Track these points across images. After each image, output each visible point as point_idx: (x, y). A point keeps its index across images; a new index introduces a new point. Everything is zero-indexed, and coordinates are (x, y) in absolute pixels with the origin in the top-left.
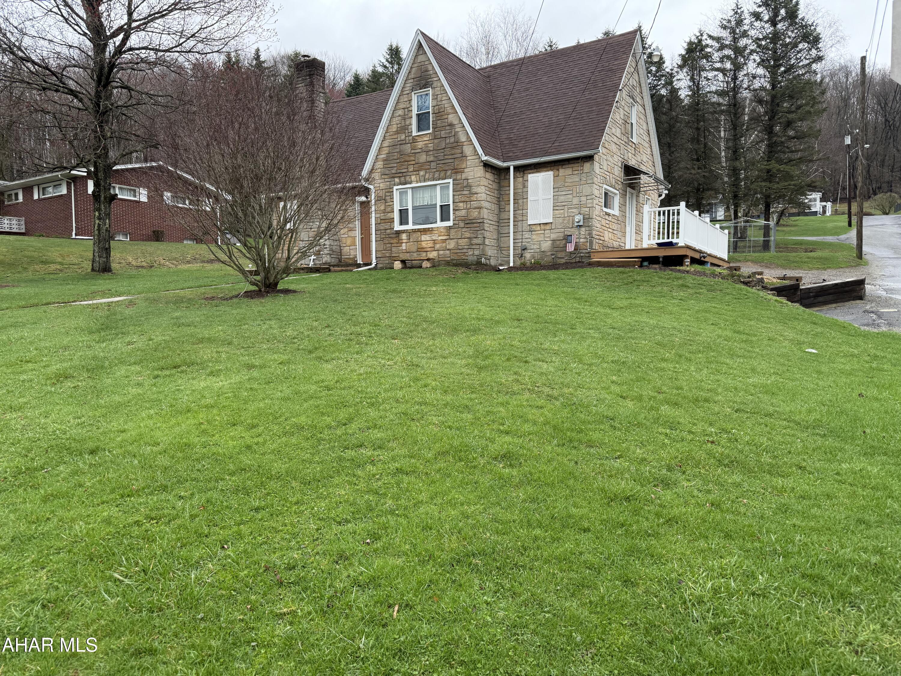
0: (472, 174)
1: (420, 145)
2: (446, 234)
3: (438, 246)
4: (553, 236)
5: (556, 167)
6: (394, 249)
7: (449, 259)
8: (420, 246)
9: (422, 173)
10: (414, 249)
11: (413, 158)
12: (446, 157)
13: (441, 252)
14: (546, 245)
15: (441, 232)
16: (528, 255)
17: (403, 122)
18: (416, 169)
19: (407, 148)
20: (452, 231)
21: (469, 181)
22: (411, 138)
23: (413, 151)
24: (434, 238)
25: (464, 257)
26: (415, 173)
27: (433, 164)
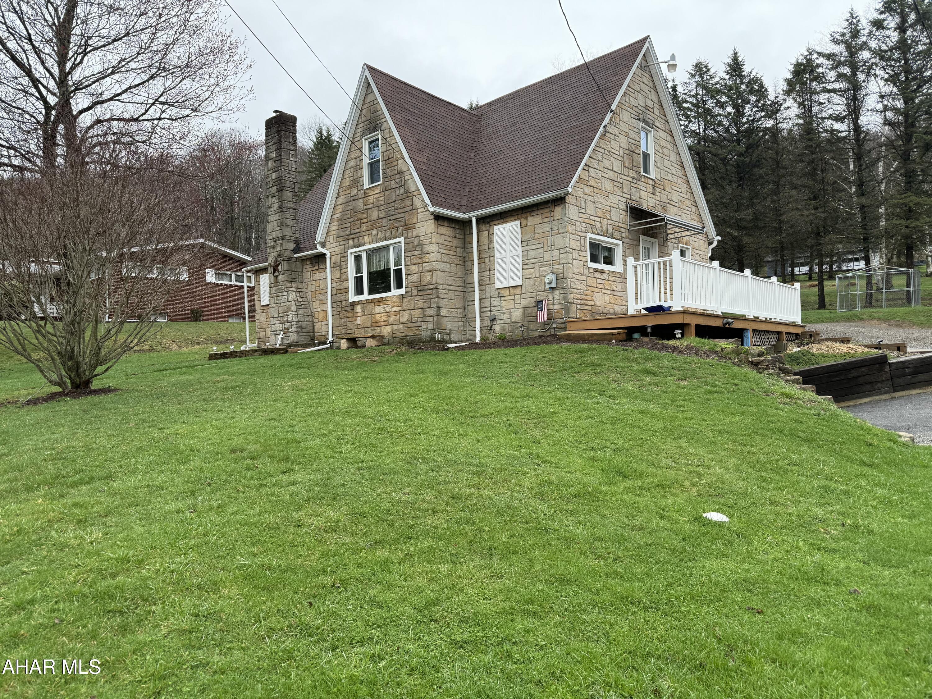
0: (422, 229)
1: (372, 199)
2: (399, 304)
3: (391, 319)
4: (525, 302)
5: (524, 215)
6: (349, 324)
7: (403, 335)
8: (374, 320)
9: (374, 232)
10: (369, 324)
11: (365, 216)
12: (397, 211)
13: (395, 327)
14: (517, 315)
15: (394, 302)
16: (497, 328)
17: (355, 175)
18: (368, 228)
19: (360, 204)
20: (405, 300)
21: (421, 238)
22: (362, 191)
23: (365, 207)
24: (388, 309)
25: (417, 332)
26: (367, 233)
27: (384, 221)
